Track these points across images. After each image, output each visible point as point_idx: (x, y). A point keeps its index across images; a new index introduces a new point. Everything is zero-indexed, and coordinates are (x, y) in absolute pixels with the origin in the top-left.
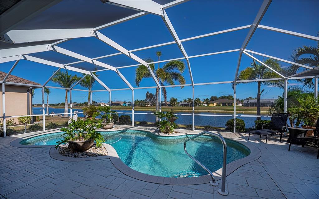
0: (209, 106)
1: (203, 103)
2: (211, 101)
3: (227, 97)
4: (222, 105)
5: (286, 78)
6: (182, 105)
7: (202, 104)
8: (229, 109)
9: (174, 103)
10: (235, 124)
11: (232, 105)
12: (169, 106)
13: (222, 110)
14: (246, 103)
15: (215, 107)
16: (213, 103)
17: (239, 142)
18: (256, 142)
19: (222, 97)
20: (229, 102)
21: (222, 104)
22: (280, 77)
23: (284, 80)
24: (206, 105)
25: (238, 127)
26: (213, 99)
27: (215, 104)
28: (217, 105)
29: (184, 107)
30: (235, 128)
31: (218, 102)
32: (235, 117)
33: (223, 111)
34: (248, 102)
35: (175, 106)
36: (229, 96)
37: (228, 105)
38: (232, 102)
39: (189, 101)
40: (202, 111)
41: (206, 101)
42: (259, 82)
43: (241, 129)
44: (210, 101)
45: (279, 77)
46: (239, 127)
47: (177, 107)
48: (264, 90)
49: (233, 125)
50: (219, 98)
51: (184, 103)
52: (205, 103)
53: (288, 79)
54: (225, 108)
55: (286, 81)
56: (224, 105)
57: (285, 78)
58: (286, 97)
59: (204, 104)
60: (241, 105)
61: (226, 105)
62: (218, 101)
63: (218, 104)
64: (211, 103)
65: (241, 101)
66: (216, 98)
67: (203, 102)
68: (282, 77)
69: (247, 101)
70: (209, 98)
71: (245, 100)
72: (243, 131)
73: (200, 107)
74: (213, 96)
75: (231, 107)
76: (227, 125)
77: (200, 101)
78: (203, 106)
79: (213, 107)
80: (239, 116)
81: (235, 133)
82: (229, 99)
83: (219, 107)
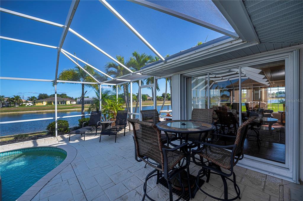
0: (36, 105)
1: (27, 102)
3: (60, 95)
5: (101, 83)
7: (24, 103)
8: (62, 108)
10: (56, 127)
11: (65, 103)
14: (80, 101)
15: (44, 106)
16: (42, 102)
17: (58, 147)
18: (77, 141)
20: (62, 101)
22: (97, 82)
23: (99, 85)
24: (31, 104)
25: (61, 129)
26: (42, 97)
27: (45, 103)
28: (47, 105)
30: (56, 132)
31: (49, 101)
37: (61, 104)
38: (65, 101)
41: (32, 99)
42: (83, 85)
43: (65, 130)
44: (38, 100)
45: (95, 82)
46: (63, 129)
48: (87, 91)
49: (54, 129)
50: (51, 96)
52: (29, 101)
53: (102, 84)
55: (101, 85)
57: (99, 83)
58: (101, 98)
59: (28, 104)
60: (75, 103)
61: (59, 104)
63: (49, 103)
64: (40, 102)
65: (75, 99)
66: (46, 96)
67: (27, 101)
68: (98, 82)
69: (80, 99)
70: (37, 96)
71: (78, 98)
72: (67, 132)
73: (21, 107)
74: (42, 94)
75: (64, 105)
76: (48, 129)
77: (21, 100)
78: (26, 105)
79: (42, 106)
80: (61, 117)
81: (56, 136)
82: (62, 98)
83: (49, 106)
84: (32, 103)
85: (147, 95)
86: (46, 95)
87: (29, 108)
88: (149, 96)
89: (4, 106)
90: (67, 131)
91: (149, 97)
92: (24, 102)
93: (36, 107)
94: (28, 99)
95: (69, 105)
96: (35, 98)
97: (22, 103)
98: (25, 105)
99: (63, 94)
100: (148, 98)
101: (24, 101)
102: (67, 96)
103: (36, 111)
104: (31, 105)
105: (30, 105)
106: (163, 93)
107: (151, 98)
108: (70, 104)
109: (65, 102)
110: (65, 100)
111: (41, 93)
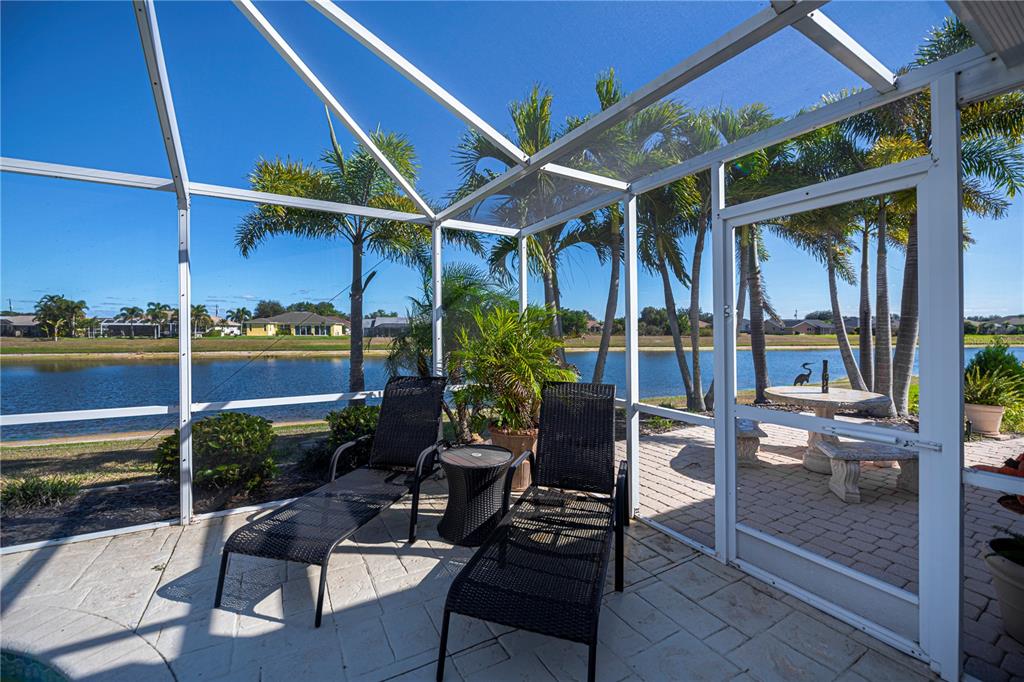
0: (249, 333)
1: (223, 323)
2: (257, 317)
3: (317, 307)
4: (297, 333)
5: (437, 217)
6: (115, 331)
7: (217, 328)
8: (320, 346)
9: (60, 322)
10: (187, 464)
11: (329, 332)
12: (25, 335)
13: (297, 349)
14: (369, 326)
15: (270, 338)
16: (265, 326)
19: (300, 307)
20: (319, 323)
21: (297, 328)
24: (237, 331)
26: (267, 311)
27: (272, 330)
28: (277, 334)
29: (124, 342)
31: (284, 323)
32: (185, 418)
33: (298, 353)
34: (373, 323)
35: (69, 335)
36: (322, 304)
37: (317, 333)
38: (326, 324)
39: (155, 317)
40: (216, 354)
41: (239, 316)
44: (254, 318)
47: (82, 341)
50: (290, 307)
51: (127, 323)
52: (230, 323)
54: (303, 343)
55: (438, 235)
56: (303, 333)
57: (432, 215)
59: (227, 330)
61: (309, 333)
62: (284, 319)
63: (284, 330)
64: (258, 326)
66: (276, 308)
67: (223, 321)
69: (370, 321)
70: (252, 308)
73: (208, 340)
75: (325, 338)
77: (209, 316)
78: (223, 335)
79: (264, 338)
80: (216, 405)
81: (185, 521)
82: (321, 314)
83: (284, 339)
84: (239, 328)
85: (585, 312)
86: (277, 305)
87: (229, 344)
88: (591, 318)
89: (166, 333)
90: (258, 479)
91: (593, 319)
92: (218, 325)
93: (247, 341)
94: (228, 317)
95: (338, 338)
96: (248, 313)
97: (212, 326)
98: (219, 332)
99: (323, 303)
100: (590, 324)
101: (216, 320)
102: (336, 311)
103: (245, 353)
104: (236, 335)
105: (232, 332)
106: (645, 309)
107: (601, 324)
108: (341, 334)
109: (328, 329)
110: (327, 320)
111: (263, 299)
